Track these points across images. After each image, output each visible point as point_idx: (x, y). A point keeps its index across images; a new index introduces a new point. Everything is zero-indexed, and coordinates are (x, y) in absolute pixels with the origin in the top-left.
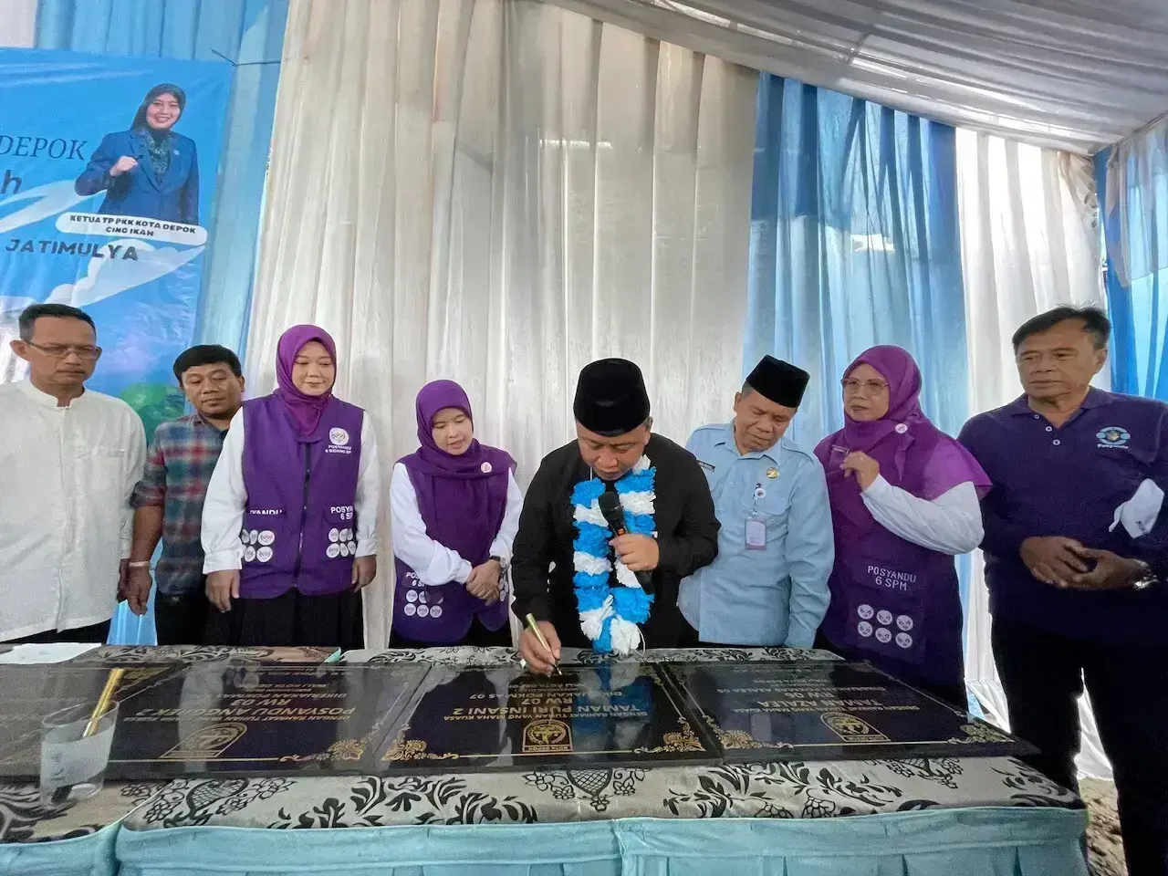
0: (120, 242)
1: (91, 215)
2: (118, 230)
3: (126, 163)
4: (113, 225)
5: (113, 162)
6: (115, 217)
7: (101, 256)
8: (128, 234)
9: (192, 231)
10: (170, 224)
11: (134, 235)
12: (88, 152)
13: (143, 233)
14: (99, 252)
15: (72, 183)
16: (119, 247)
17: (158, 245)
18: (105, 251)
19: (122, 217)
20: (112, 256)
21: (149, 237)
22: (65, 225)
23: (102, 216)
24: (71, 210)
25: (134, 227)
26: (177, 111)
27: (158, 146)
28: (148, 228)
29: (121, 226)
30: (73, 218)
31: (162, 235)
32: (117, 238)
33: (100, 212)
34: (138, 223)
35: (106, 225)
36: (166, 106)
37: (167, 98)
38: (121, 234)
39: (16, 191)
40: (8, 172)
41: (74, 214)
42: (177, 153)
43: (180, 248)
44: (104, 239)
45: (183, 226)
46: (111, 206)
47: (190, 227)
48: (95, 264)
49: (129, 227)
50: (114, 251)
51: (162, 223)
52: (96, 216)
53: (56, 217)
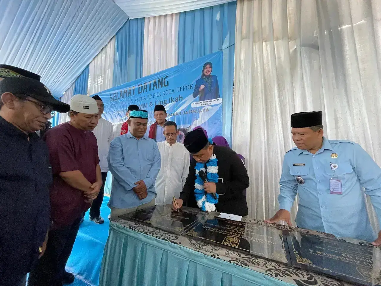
0: (205, 108)
3: (202, 87)
5: (200, 87)
6: (203, 101)
10: (214, 100)
13: (209, 104)
14: (201, 111)
15: (192, 95)
17: (212, 106)
19: (204, 101)
20: (204, 112)
22: (193, 106)
23: (200, 102)
27: (208, 80)
31: (213, 103)
35: (201, 104)
36: (208, 68)
39: (182, 100)
40: (180, 96)
41: (194, 103)
42: (213, 80)
43: (217, 105)
44: (201, 108)
45: (217, 99)
46: (200, 100)
47: (218, 99)
48: (201, 114)
49: (206, 103)
51: (212, 100)
52: (198, 102)
53: (190, 104)
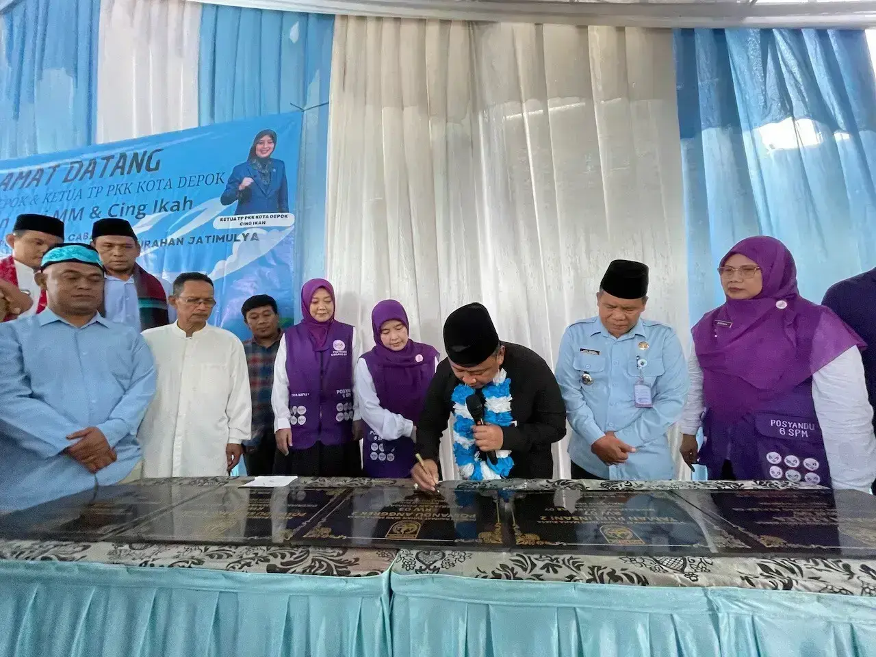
2: (246, 224)
3: (247, 182)
4: (243, 221)
5: (240, 182)
6: (244, 216)
7: (239, 240)
8: (252, 225)
10: (273, 214)
11: (255, 225)
13: (260, 223)
15: (219, 199)
16: (248, 234)
17: (268, 229)
18: (240, 237)
19: (248, 215)
20: (245, 240)
21: (263, 225)
22: (218, 225)
23: (237, 216)
25: (255, 220)
26: (272, 145)
27: (264, 168)
28: (262, 220)
29: (248, 221)
30: (221, 220)
31: (271, 222)
32: (245, 229)
33: (236, 214)
35: (240, 221)
36: (266, 142)
37: (266, 138)
38: (248, 226)
39: (190, 208)
45: (280, 214)
47: (284, 214)
49: (252, 220)
50: (245, 237)
53: (212, 220)
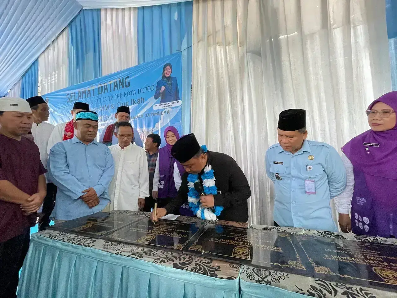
0: (166, 110)
1: (159, 104)
2: (165, 107)
3: (163, 88)
4: (164, 106)
5: (160, 89)
6: (164, 104)
7: (163, 114)
8: (167, 107)
9: (179, 102)
11: (168, 107)
12: (155, 88)
13: (170, 106)
14: (162, 114)
15: (153, 97)
16: (166, 111)
17: (173, 108)
18: (163, 113)
19: (165, 103)
20: (165, 114)
21: (171, 107)
22: (155, 108)
23: (161, 104)
24: (154, 104)
25: (168, 105)
26: (170, 70)
27: (169, 82)
28: (170, 105)
29: (165, 105)
30: (155, 106)
31: (174, 105)
32: (165, 109)
33: (161, 103)
34: (168, 104)
35: (162, 106)
36: (168, 69)
37: (168, 67)
38: (166, 108)
39: (144, 102)
40: (141, 97)
42: (173, 82)
44: (162, 110)
45: (177, 101)
46: (163, 101)
47: (178, 101)
48: (162, 116)
49: (167, 105)
50: (165, 112)
51: (173, 102)
53: (152, 107)
